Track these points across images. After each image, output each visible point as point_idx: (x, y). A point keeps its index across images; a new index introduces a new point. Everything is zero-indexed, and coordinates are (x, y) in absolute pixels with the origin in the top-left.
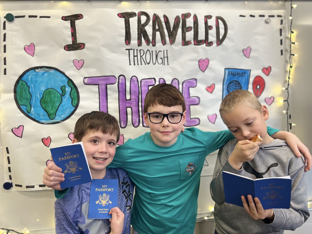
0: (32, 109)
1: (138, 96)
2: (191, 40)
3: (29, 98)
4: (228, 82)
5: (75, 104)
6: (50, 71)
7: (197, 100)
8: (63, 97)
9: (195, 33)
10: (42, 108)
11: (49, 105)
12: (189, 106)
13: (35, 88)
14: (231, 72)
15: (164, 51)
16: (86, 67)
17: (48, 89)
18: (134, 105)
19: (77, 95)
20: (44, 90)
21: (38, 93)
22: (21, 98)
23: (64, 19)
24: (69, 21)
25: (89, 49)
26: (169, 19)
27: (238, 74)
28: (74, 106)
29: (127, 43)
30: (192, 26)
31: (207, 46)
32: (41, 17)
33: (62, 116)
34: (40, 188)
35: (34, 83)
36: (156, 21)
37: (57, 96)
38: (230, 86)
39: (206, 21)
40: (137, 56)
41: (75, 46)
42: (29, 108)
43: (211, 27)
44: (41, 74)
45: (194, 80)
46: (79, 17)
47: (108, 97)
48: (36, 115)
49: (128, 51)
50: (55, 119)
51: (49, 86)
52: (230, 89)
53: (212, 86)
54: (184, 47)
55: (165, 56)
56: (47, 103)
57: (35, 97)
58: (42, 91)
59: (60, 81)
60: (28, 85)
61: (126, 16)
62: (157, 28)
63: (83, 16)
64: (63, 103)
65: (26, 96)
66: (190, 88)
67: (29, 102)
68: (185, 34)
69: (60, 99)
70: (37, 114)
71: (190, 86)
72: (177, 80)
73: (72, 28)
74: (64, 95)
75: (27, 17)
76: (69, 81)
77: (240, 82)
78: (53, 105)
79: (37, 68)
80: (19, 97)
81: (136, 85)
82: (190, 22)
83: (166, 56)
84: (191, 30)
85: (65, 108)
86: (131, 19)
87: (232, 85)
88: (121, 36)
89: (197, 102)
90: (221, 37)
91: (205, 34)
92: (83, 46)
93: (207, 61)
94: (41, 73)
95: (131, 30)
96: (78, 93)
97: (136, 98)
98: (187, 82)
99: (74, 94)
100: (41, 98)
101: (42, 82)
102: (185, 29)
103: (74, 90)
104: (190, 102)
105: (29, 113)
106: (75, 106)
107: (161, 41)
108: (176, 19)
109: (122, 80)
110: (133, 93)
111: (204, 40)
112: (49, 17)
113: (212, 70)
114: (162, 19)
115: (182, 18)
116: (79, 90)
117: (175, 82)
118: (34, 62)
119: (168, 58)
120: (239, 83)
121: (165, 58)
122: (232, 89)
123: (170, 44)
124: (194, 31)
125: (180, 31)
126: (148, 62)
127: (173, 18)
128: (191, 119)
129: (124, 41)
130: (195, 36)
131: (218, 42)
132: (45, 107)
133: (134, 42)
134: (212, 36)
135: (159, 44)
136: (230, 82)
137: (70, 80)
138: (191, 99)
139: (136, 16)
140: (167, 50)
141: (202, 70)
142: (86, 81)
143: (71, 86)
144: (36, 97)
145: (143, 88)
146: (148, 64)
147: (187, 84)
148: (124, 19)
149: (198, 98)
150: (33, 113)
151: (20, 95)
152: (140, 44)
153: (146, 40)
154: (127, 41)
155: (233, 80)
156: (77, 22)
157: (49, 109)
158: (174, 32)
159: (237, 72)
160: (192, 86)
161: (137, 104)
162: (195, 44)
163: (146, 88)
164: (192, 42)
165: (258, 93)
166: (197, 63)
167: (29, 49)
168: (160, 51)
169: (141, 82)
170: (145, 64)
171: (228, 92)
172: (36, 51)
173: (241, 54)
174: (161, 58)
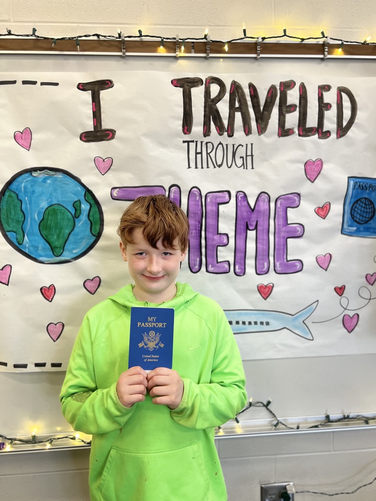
0: (26, 237)
1: (200, 220)
2: (294, 128)
3: (20, 220)
4: (353, 200)
5: (96, 231)
6: (55, 176)
7: (299, 229)
8: (76, 220)
9: (302, 115)
10: (41, 237)
11: (54, 233)
12: (285, 240)
13: (30, 204)
14: (358, 184)
15: (247, 145)
16: (115, 170)
17: (52, 205)
18: (193, 235)
19: (99, 216)
20: (46, 206)
21: (35, 212)
22: (8, 219)
23: (81, 88)
24: (90, 91)
25: (121, 139)
26: (258, 90)
27: (370, 187)
28: (94, 235)
29: (185, 130)
30: (297, 103)
31: (321, 139)
32: (42, 84)
33: (74, 251)
34: (37, 368)
35: (29, 194)
36: (237, 94)
37: (66, 218)
38: (356, 207)
39: (320, 96)
40: (201, 153)
41: (98, 134)
42: (20, 237)
43: (329, 105)
44: (41, 180)
45: (295, 196)
46: (106, 84)
48: (31, 249)
49: (186, 144)
50: (63, 256)
51: (53, 199)
52: (355, 213)
53: (326, 207)
54: (281, 138)
55: (248, 155)
56: (50, 229)
57: (31, 219)
58: (42, 208)
59: (73, 193)
60: (19, 198)
61: (186, 84)
62: (237, 105)
63: (114, 83)
64: (76, 230)
65: (17, 216)
66: (288, 209)
67: (20, 226)
68: (284, 117)
69: (71, 224)
70: (33, 246)
71: (288, 206)
72: (266, 195)
73: (94, 103)
74: (79, 216)
75: (19, 83)
76: (87, 192)
77: (372, 200)
78: (60, 232)
79: (35, 169)
80: (5, 217)
81: (197, 203)
82: (293, 97)
83: (249, 153)
84: (295, 110)
85: (79, 237)
86: (194, 90)
87: (359, 205)
88: (176, 118)
89: (299, 234)
90: (345, 124)
91: (319, 118)
92: (111, 134)
93: (320, 163)
94: (40, 178)
95: (193, 109)
96: (101, 213)
97: (197, 223)
98: (284, 199)
99: (95, 214)
100: (40, 221)
101: (41, 194)
102: (285, 109)
103: (95, 209)
104: (288, 232)
105: (20, 244)
106: (96, 235)
107: (242, 128)
108: (271, 91)
109: (174, 193)
110: (192, 215)
111: (315, 128)
112: (57, 84)
113: (327, 179)
114: (247, 91)
115: (280, 89)
116: (104, 208)
117: (264, 198)
118: (31, 160)
119: (254, 157)
120: (372, 203)
121: (248, 157)
122: (359, 211)
123: (259, 133)
124: (300, 112)
125: (275, 111)
126: (219, 163)
127: (265, 89)
128: (288, 261)
129: (181, 128)
130: (301, 122)
131: (339, 132)
132: (46, 236)
133: (197, 128)
134: (330, 120)
135: (239, 133)
136: (356, 199)
137: (89, 192)
138: (290, 227)
139: (202, 84)
140: (252, 144)
141: (309, 179)
142: (115, 193)
143: (90, 202)
144: (33, 219)
145: (209, 208)
146: (220, 166)
147: (283, 201)
148: (181, 89)
149: (302, 227)
150: (27, 245)
151: (6, 215)
152: (207, 133)
153: (218, 127)
154: (186, 127)
155: (361, 197)
156: (104, 94)
157: (53, 239)
158: (266, 113)
159: (369, 184)
160: (292, 206)
161: (197, 235)
162: (300, 135)
163: (214, 208)
164: (296, 130)
166: (301, 166)
167: (21, 138)
168: (240, 145)
169: (206, 196)
170: (214, 167)
171: (352, 217)
172: (33, 142)
174: (242, 157)
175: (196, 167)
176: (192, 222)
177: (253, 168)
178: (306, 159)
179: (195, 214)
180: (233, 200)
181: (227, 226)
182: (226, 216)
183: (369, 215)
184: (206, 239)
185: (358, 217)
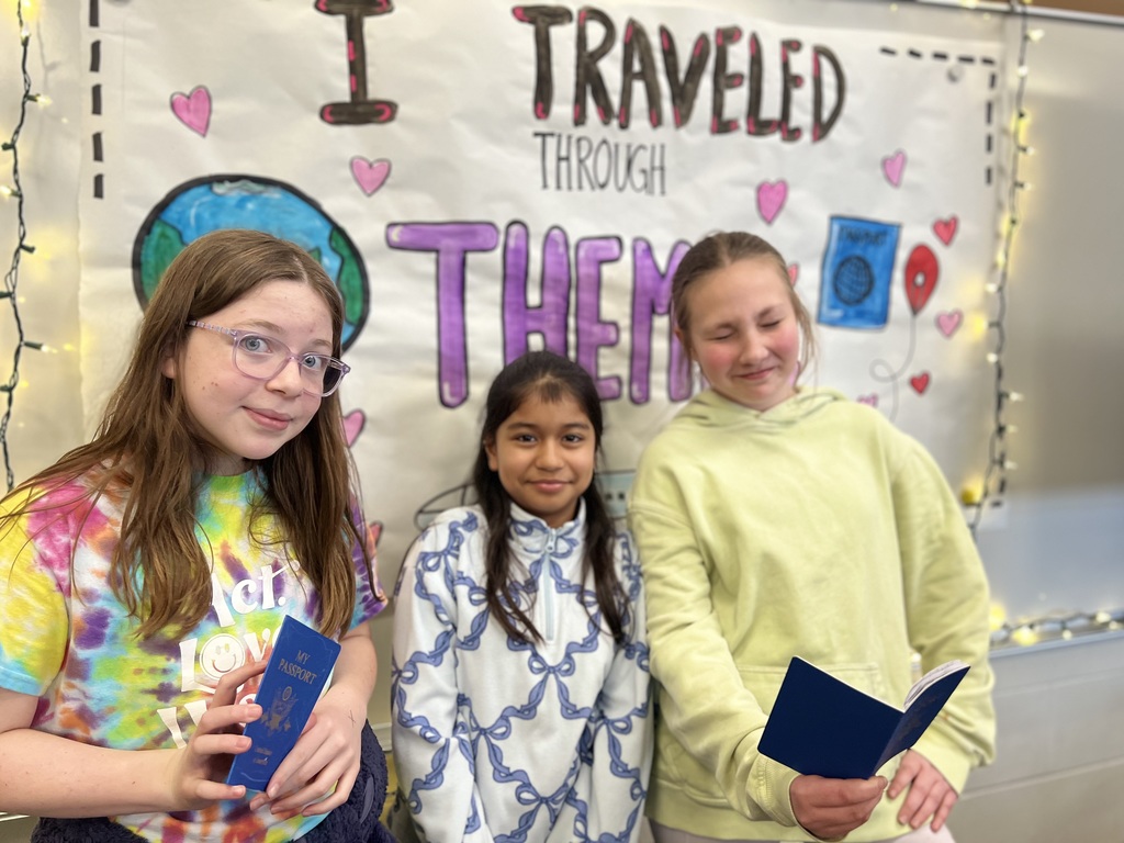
1: (566, 293)
2: (739, 118)
4: (838, 260)
5: (355, 314)
6: (265, 195)
9: (753, 94)
14: (847, 230)
15: (653, 148)
16: (396, 186)
18: (551, 324)
19: (361, 283)
23: (324, 7)
25: (409, 123)
26: (676, 41)
27: (864, 236)
28: (352, 323)
29: (539, 111)
30: (746, 70)
31: (786, 141)
36: (636, 46)
38: (842, 273)
39: (784, 59)
40: (567, 159)
41: (360, 109)
43: (799, 79)
44: (232, 202)
46: (376, 4)
47: (469, 296)
49: (540, 139)
52: (841, 285)
54: (717, 137)
55: (655, 166)
59: (304, 232)
62: (637, 67)
63: (395, 4)
68: (722, 95)
73: (351, 44)
76: (335, 233)
77: (868, 260)
79: (220, 179)
80: (151, 282)
81: (559, 259)
82: (738, 58)
83: (657, 163)
84: (740, 84)
86: (554, 32)
87: (849, 270)
88: (522, 86)
90: (826, 115)
91: (783, 103)
92: (387, 112)
93: (782, 189)
94: (232, 197)
95: (554, 69)
96: (364, 275)
97: (561, 300)
99: (352, 279)
102: (724, 81)
103: (351, 267)
106: (356, 323)
107: (647, 112)
108: (699, 45)
109: (517, 237)
110: (552, 284)
111: (776, 120)
113: (795, 219)
114: (655, 41)
115: (715, 42)
116: (370, 266)
118: (209, 157)
119: (665, 173)
120: (868, 266)
121: (655, 171)
122: (847, 281)
123: (676, 124)
124: (750, 89)
125: (706, 84)
126: (602, 179)
127: (690, 40)
129: (529, 106)
130: (752, 106)
131: (817, 130)
133: (562, 108)
134: (802, 107)
135: (640, 124)
136: (842, 259)
137: (338, 232)
139: (572, 21)
140: (663, 146)
141: (764, 219)
142: (395, 235)
143: (340, 252)
145: (584, 270)
146: (603, 186)
148: (532, 28)
151: (153, 276)
152: (580, 119)
153: (602, 107)
154: (540, 104)
155: (851, 254)
156: (370, 24)
158: (689, 86)
159: (863, 231)
161: (560, 323)
162: (750, 133)
163: (592, 271)
164: (743, 123)
165: (918, 297)
166: (751, 194)
167: (188, 108)
168: (642, 147)
169: (577, 247)
170: (593, 188)
171: (836, 290)
172: (214, 117)
173: (879, 172)
174: (644, 171)
175: (559, 187)
176: (550, 298)
177: (663, 192)
178: (758, 180)
179: (557, 281)
180: (627, 257)
181: (615, 308)
182: (615, 288)
183: (863, 289)
184: (577, 331)
185: (845, 292)
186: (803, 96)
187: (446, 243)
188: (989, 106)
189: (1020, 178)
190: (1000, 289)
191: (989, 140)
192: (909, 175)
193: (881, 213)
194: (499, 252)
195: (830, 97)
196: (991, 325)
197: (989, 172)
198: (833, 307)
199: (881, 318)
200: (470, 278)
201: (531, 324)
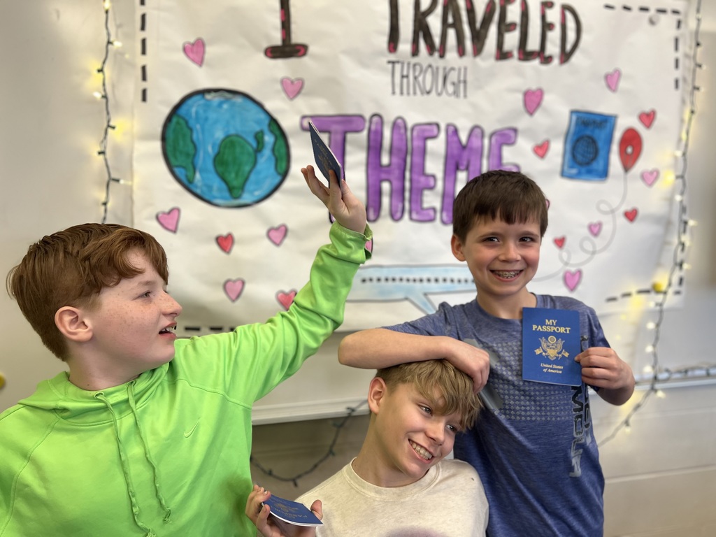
0: (198, 176)
1: (405, 158)
2: (513, 50)
3: (191, 153)
4: (575, 138)
5: (281, 169)
6: (233, 100)
8: (258, 155)
9: (523, 35)
11: (231, 170)
13: (203, 133)
14: (581, 119)
15: (460, 69)
16: (310, 94)
17: (229, 136)
18: (395, 176)
19: (286, 150)
20: (222, 137)
21: (209, 143)
22: (175, 152)
25: (315, 57)
26: (475, 4)
27: (592, 123)
28: (279, 174)
29: (391, 48)
30: (518, 21)
31: (543, 64)
33: (256, 193)
35: (202, 122)
36: (451, 7)
37: (246, 152)
38: (578, 146)
39: (543, 13)
40: (407, 76)
41: (287, 49)
42: (190, 174)
43: (552, 25)
44: (216, 104)
45: (511, 132)
47: (347, 158)
48: (205, 189)
49: (391, 64)
50: (242, 199)
51: (231, 129)
52: (577, 154)
53: (544, 145)
54: (499, 62)
55: (461, 80)
56: (227, 164)
57: (204, 153)
58: (218, 140)
59: (254, 121)
60: (190, 125)
62: (450, 20)
64: (259, 167)
65: (186, 148)
66: (503, 146)
67: (190, 160)
68: (503, 36)
69: (252, 159)
70: (206, 185)
71: (503, 142)
72: (480, 130)
73: (282, 11)
74: (261, 150)
76: (271, 121)
77: (595, 138)
78: (239, 170)
79: (209, 91)
80: (171, 149)
81: (401, 137)
82: (514, 13)
84: (515, 29)
85: (262, 176)
87: (582, 144)
88: (381, 33)
90: (569, 47)
91: (541, 40)
92: (302, 50)
93: (539, 94)
94: (215, 101)
96: (288, 147)
97: (401, 162)
98: (499, 135)
99: (281, 149)
100: (215, 155)
101: (216, 122)
102: (504, 27)
103: (281, 142)
105: (190, 182)
106: (282, 173)
107: (456, 48)
108: (489, 6)
109: (377, 124)
110: (396, 151)
111: (537, 51)
114: (462, 4)
115: (500, 4)
116: (291, 141)
117: (476, 134)
118: (203, 79)
119: (467, 84)
120: (594, 141)
121: (461, 84)
122: (581, 151)
123: (474, 54)
124: (521, 32)
125: (493, 30)
126: (428, 88)
127: (483, 2)
129: (385, 45)
130: (522, 43)
131: (563, 57)
132: (222, 173)
133: (405, 46)
134: (553, 43)
135: (452, 55)
136: (578, 137)
137: (274, 122)
140: (465, 68)
141: (528, 111)
142: (305, 123)
143: (274, 133)
144: (206, 152)
145: (415, 143)
146: (428, 93)
147: (499, 138)
150: (199, 184)
151: (172, 146)
152: (415, 52)
153: (429, 45)
154: (392, 44)
155: (583, 134)
157: (231, 177)
160: (507, 143)
161: (401, 175)
162: (520, 59)
163: (421, 144)
164: (516, 54)
165: (628, 162)
166: (520, 97)
167: (192, 51)
168: (453, 69)
169: (412, 129)
170: (422, 93)
171: (574, 156)
172: (207, 56)
173: (603, 83)
174: (453, 84)
175: (402, 93)
176: (395, 160)
177: (465, 96)
178: (525, 88)
179: (399, 150)
180: (442, 136)
181: (435, 166)
182: (434, 154)
183: (591, 156)
184: (411, 180)
185: (579, 157)
186: (554, 36)
187: (335, 128)
188: (677, 40)
189: (697, 84)
190: (684, 154)
191: (677, 61)
192: (623, 84)
193: (603, 108)
194: (365, 133)
195: (571, 36)
196: (677, 177)
197: (677, 82)
198: (571, 167)
199: (604, 174)
200: (348, 148)
201: (383, 176)
